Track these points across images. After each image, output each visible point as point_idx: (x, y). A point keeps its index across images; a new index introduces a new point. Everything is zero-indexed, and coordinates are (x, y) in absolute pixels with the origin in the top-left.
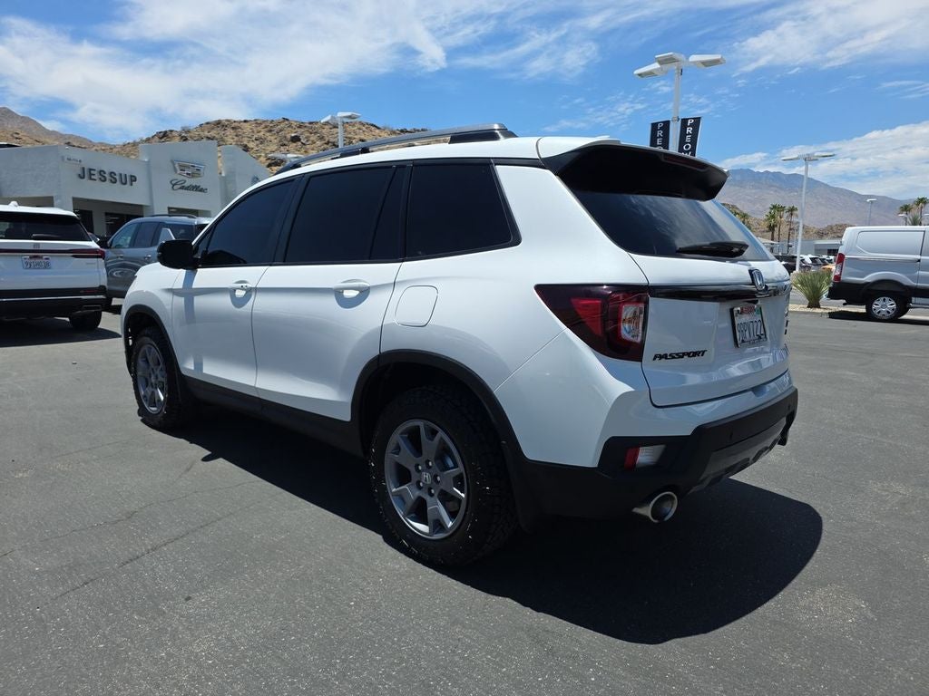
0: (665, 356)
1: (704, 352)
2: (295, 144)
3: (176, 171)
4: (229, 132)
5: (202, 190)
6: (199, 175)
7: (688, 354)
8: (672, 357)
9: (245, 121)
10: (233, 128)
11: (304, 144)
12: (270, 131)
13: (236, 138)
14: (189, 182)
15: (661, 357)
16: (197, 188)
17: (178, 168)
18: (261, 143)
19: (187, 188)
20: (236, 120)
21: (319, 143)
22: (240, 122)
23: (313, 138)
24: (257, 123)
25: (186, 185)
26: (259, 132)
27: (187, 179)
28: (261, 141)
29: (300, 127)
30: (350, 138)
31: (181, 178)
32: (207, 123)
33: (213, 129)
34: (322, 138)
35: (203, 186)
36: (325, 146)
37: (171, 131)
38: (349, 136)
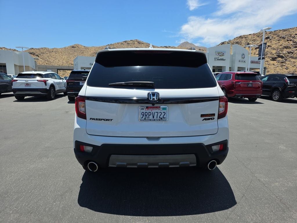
0: (94, 119)
1: (111, 120)
2: (267, 40)
3: (216, 55)
4: (244, 39)
5: (224, 60)
6: (223, 55)
7: (104, 120)
8: (97, 119)
9: (250, 35)
10: (245, 38)
11: (271, 39)
12: (258, 37)
13: (246, 41)
14: (220, 58)
15: (93, 119)
16: (222, 60)
17: (217, 53)
18: (254, 41)
19: (219, 60)
20: (246, 35)
21: (277, 38)
22: (247, 35)
23: (275, 36)
24: (254, 34)
25: (219, 59)
26: (254, 37)
27: (219, 57)
28: (254, 40)
29: (270, 33)
30: (291, 34)
31: (217, 57)
32: (237, 37)
33: (238, 39)
34: (278, 36)
35: (224, 59)
36: (279, 39)
37: (225, 42)
38: (291, 33)
